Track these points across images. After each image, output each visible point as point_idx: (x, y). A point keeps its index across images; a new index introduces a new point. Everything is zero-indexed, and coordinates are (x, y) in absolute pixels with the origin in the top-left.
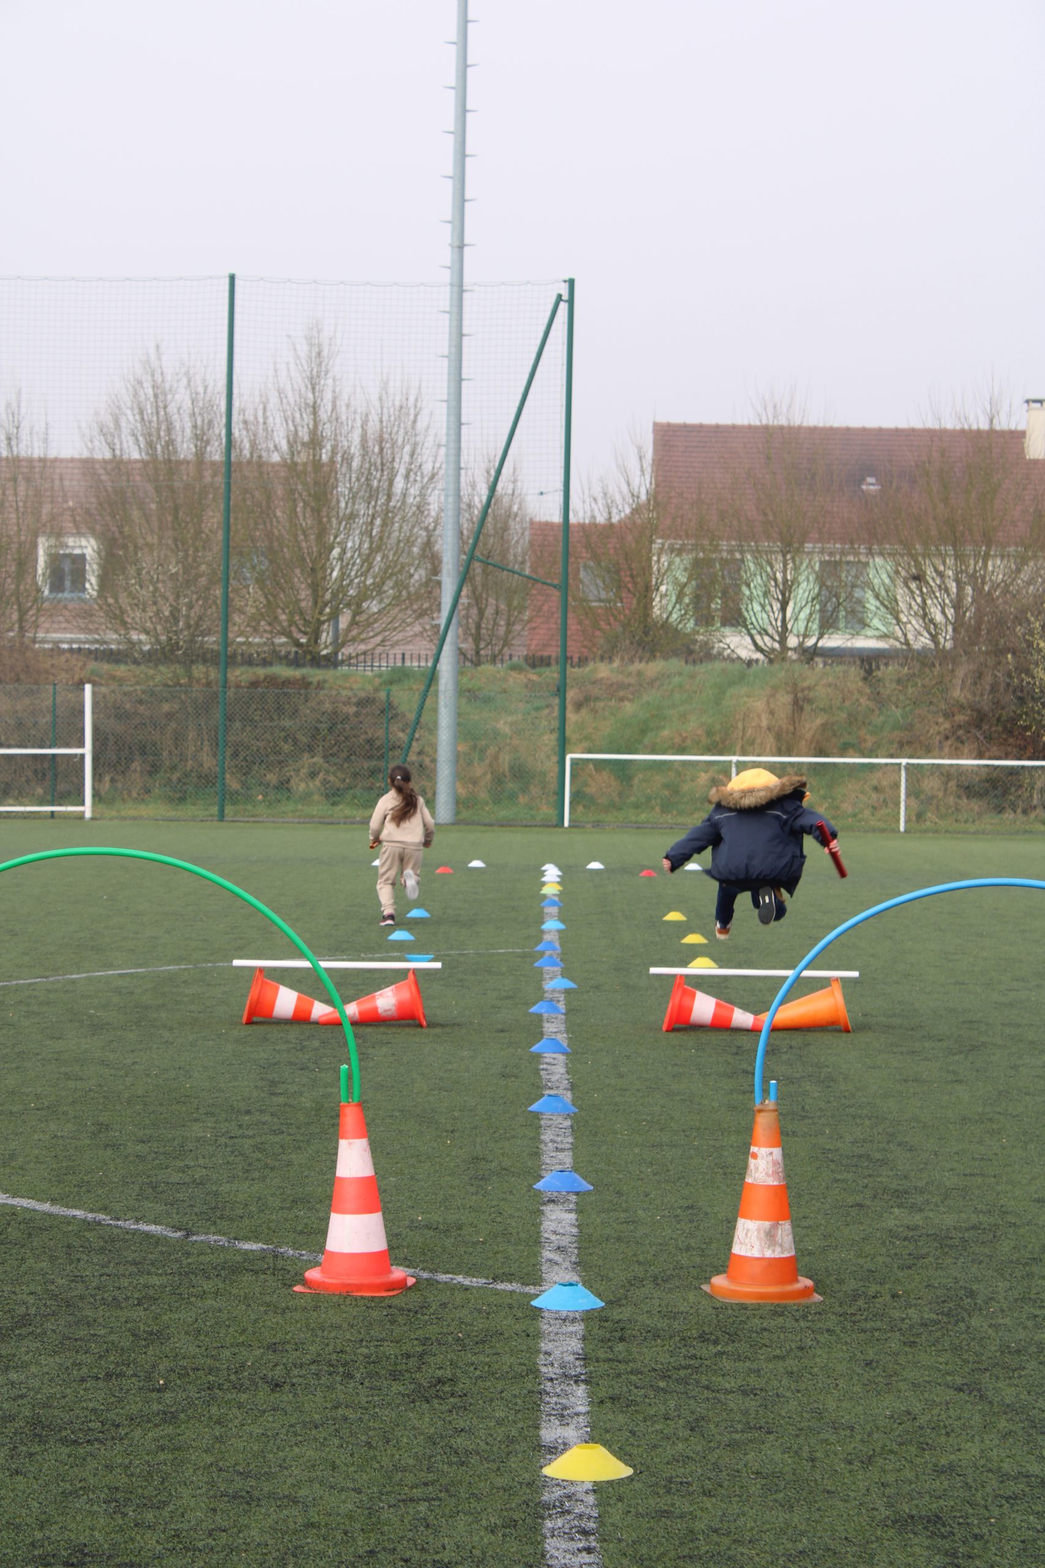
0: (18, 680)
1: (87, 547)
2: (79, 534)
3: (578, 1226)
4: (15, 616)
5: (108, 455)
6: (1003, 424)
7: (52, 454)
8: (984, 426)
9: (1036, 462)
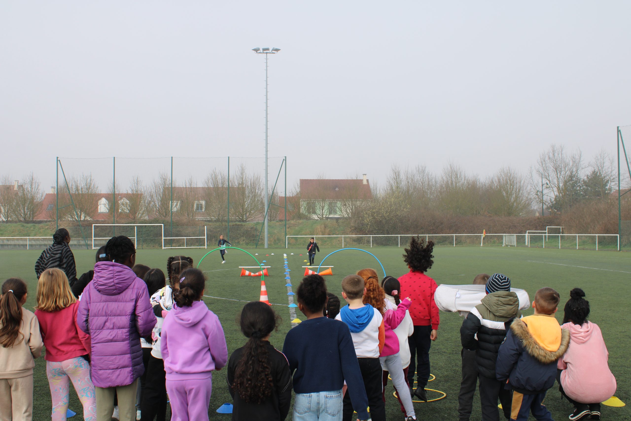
0: (193, 226)
1: (203, 203)
2: (202, 200)
4: (192, 215)
5: (207, 187)
6: (359, 178)
7: (198, 187)
8: (355, 179)
9: (364, 185)
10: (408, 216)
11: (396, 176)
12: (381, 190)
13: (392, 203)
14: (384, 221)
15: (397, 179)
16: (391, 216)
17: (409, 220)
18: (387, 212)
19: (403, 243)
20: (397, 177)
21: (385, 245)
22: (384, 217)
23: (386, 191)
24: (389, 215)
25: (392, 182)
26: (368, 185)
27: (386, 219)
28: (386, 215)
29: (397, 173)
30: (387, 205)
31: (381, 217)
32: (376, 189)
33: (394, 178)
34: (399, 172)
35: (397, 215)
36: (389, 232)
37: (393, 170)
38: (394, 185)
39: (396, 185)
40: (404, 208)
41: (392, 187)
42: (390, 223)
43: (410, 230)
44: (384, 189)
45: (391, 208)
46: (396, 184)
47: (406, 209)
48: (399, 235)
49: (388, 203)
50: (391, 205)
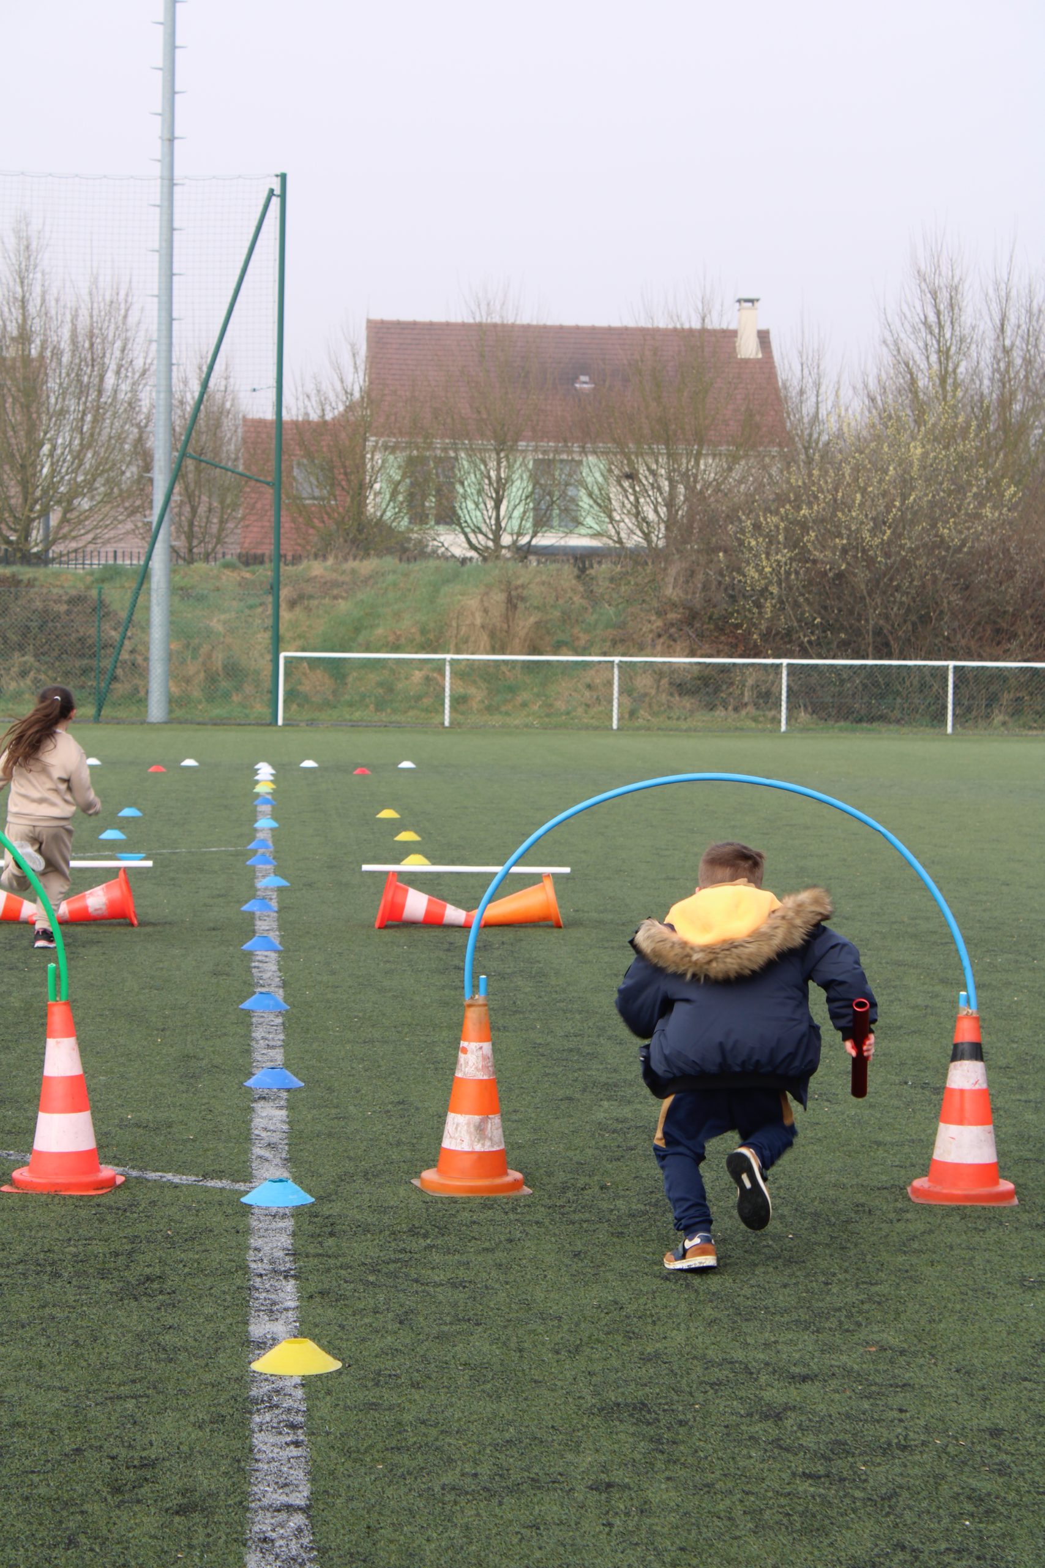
3: (289, 1123)
6: (715, 323)
8: (696, 325)
9: (746, 361)
10: (1006, 551)
11: (938, 314)
12: (846, 393)
13: (915, 472)
14: (861, 577)
15: (941, 326)
16: (902, 547)
17: (1010, 575)
18: (879, 523)
19: (969, 709)
20: (946, 318)
21: (860, 721)
22: (864, 551)
23: (873, 400)
24: (890, 542)
25: (912, 346)
26: (766, 364)
27: (871, 562)
28: (877, 541)
29: (944, 296)
30: (880, 481)
31: (845, 551)
32: (818, 385)
33: (925, 323)
34: (954, 290)
35: (942, 543)
36: (887, 644)
37: (921, 276)
38: (923, 365)
39: (936, 367)
40: (982, 505)
41: (913, 381)
42: (897, 589)
43: (1015, 635)
44: (866, 386)
45: (904, 497)
46: (934, 358)
47: (994, 507)
48: (951, 664)
49: (886, 472)
50: (905, 484)
